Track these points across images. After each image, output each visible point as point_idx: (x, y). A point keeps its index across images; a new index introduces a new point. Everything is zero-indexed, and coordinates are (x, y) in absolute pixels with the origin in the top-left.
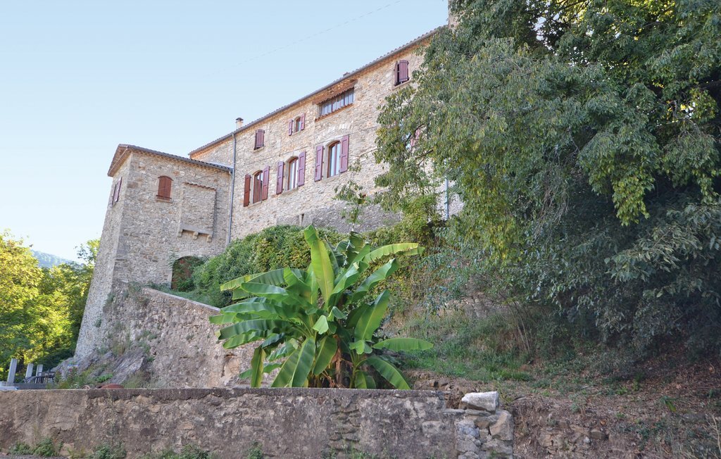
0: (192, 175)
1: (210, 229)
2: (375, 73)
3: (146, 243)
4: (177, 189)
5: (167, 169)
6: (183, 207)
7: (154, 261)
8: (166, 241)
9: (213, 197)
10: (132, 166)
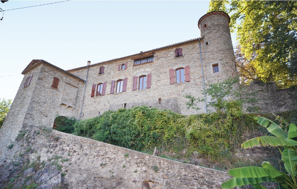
0: (68, 80)
1: (74, 105)
2: (165, 51)
3: (43, 107)
4: (61, 84)
5: (58, 75)
6: (64, 93)
7: (46, 116)
8: (53, 107)
9: (76, 91)
10: (42, 70)
